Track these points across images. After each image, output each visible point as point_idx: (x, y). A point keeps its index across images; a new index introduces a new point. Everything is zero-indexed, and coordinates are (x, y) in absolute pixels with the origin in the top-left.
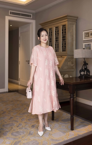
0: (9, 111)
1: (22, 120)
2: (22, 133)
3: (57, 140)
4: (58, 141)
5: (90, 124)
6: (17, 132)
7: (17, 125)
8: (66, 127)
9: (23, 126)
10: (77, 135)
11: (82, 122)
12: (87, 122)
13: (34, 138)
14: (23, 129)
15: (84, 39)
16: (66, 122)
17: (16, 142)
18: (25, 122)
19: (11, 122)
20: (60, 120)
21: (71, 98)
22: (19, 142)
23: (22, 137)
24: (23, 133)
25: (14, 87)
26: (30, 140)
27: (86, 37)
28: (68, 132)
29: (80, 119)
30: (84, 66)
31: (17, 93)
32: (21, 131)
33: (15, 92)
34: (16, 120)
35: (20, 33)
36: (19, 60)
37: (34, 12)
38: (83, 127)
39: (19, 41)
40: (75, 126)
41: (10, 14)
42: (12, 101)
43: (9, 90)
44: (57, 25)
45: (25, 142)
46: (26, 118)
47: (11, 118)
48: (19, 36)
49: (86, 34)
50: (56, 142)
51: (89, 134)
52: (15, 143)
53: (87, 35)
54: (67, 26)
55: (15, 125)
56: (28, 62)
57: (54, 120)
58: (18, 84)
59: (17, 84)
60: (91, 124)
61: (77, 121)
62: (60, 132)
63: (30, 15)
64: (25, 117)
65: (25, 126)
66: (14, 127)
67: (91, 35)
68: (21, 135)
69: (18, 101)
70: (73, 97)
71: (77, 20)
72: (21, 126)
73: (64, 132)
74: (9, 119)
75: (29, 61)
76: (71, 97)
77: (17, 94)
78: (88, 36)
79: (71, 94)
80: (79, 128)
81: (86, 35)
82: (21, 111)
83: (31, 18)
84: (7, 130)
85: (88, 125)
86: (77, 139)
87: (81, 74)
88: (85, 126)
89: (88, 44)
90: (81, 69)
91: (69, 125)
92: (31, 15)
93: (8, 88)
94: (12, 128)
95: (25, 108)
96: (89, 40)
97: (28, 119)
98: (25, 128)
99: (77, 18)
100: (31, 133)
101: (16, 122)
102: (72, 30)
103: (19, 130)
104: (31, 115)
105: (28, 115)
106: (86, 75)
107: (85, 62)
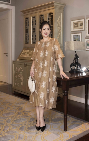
1: (7, 121)
2: (11, 138)
7: (3, 129)
8: (58, 128)
9: (10, 129)
10: (72, 137)
12: (79, 120)
15: (72, 30)
16: (57, 122)
18: (11, 124)
20: (50, 120)
24: (11, 137)
27: (74, 27)
28: (61, 134)
30: (75, 60)
32: (9, 135)
38: (77, 126)
40: (68, 125)
46: (12, 119)
49: (74, 23)
51: (84, 135)
53: (76, 25)
54: (54, 14)
60: (84, 123)
63: (9, 0)
64: (10, 118)
65: (12, 129)
67: (80, 25)
70: (67, 94)
71: (64, 7)
72: (7, 129)
73: (58, 134)
75: (7, 53)
76: (65, 94)
78: (78, 26)
79: (65, 91)
81: (75, 25)
82: (4, 111)
85: (81, 124)
88: (78, 125)
89: (77, 35)
90: (72, 63)
91: (62, 125)
95: (8, 108)
96: (79, 31)
97: (14, 120)
98: (12, 131)
99: (65, 5)
100: (21, 137)
101: (1, 125)
102: (59, 20)
103: (6, 134)
104: (17, 115)
105: (13, 115)
106: (77, 69)
107: (76, 55)
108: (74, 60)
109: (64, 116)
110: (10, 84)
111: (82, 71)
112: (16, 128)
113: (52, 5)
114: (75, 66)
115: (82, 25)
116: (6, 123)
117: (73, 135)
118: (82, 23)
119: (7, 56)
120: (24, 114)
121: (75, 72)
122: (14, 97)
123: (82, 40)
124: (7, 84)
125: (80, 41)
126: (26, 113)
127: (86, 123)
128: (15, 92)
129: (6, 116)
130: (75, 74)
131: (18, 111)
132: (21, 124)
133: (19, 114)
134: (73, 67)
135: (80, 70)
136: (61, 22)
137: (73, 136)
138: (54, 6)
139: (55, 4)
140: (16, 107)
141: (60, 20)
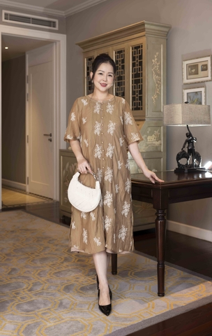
0: (6, 255)
1: (39, 274)
2: (42, 306)
3: (126, 319)
4: (130, 321)
5: (202, 282)
6: (31, 303)
7: (30, 288)
8: (146, 289)
9: (43, 289)
10: (173, 308)
11: (183, 278)
12: (194, 276)
13: (73, 316)
14: (45, 294)
15: (186, 81)
16: (146, 279)
17: (29, 325)
18: (48, 280)
19: (14, 280)
20: (131, 274)
21: (158, 219)
22: (37, 324)
23: (44, 314)
24: (44, 304)
25: (16, 198)
26: (62, 319)
27: (190, 74)
28: (151, 301)
29: (178, 271)
30: (187, 144)
31: (23, 212)
32: (40, 299)
33: (20, 211)
34: (26, 275)
35: (29, 67)
36: (27, 133)
37: (63, 13)
38: (187, 288)
39: (27, 85)
40: (168, 285)
41: (4, 20)
42: (12, 232)
43: (3, 205)
44: (120, 47)
45: (50, 324)
46: (51, 270)
47: (14, 270)
48: (27, 74)
49: (189, 67)
50: (125, 323)
51: (201, 305)
52: (26, 328)
53: (194, 69)
54: (144, 48)
55: (24, 287)
56: (50, 138)
57: (116, 274)
58: (25, 191)
59: (23, 191)
60: (204, 282)
61: (172, 275)
62: (134, 301)
63: (54, 23)
64: (47, 269)
65: (48, 289)
66: (21, 292)
67: (202, 70)
68: (40, 308)
69: (27, 230)
70: (163, 217)
71: (168, 33)
72: (39, 289)
73: (143, 301)
74: (9, 274)
75: (51, 135)
76: (158, 216)
77: (25, 214)
78: (197, 73)
79: (158, 210)
80: (178, 291)
81: (192, 69)
82: (37, 254)
83: (57, 28)
84: (6, 298)
85: (198, 284)
86: (173, 315)
87: (179, 165)
88: (192, 285)
89: (196, 92)
90: (181, 153)
91: (154, 284)
92: (57, 21)
93: (2, 202)
94: (17, 294)
95: (45, 248)
96: (199, 82)
97: (55, 273)
98: (48, 293)
99: (170, 28)
100: (64, 304)
101: (27, 280)
102: (156, 59)
103: (34, 299)
104: (62, 263)
105: (54, 262)
106: (192, 165)
107: (189, 135)
108: (185, 144)
109: (158, 265)
110: (57, 202)
111: (204, 169)
112: (57, 287)
113: (140, 28)
114: (186, 159)
115: (206, 69)
116: (38, 276)
117: (176, 305)
118: (206, 65)
119: (51, 141)
120: (78, 261)
121: (186, 171)
122: (61, 226)
123: (206, 103)
124: (51, 202)
125: (203, 103)
126: (83, 258)
127: (209, 282)
128: (64, 216)
129: (39, 264)
130: (186, 175)
131: (66, 256)
132: (68, 280)
133: (66, 260)
134: (183, 161)
135: (198, 166)
136: (160, 65)
137: (176, 307)
138: (144, 30)
139: (146, 26)
140: (62, 246)
141: (159, 60)
